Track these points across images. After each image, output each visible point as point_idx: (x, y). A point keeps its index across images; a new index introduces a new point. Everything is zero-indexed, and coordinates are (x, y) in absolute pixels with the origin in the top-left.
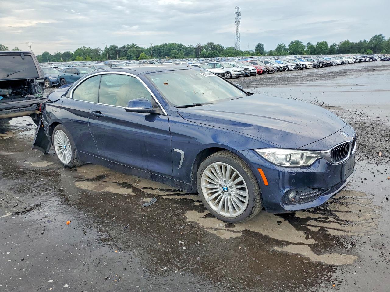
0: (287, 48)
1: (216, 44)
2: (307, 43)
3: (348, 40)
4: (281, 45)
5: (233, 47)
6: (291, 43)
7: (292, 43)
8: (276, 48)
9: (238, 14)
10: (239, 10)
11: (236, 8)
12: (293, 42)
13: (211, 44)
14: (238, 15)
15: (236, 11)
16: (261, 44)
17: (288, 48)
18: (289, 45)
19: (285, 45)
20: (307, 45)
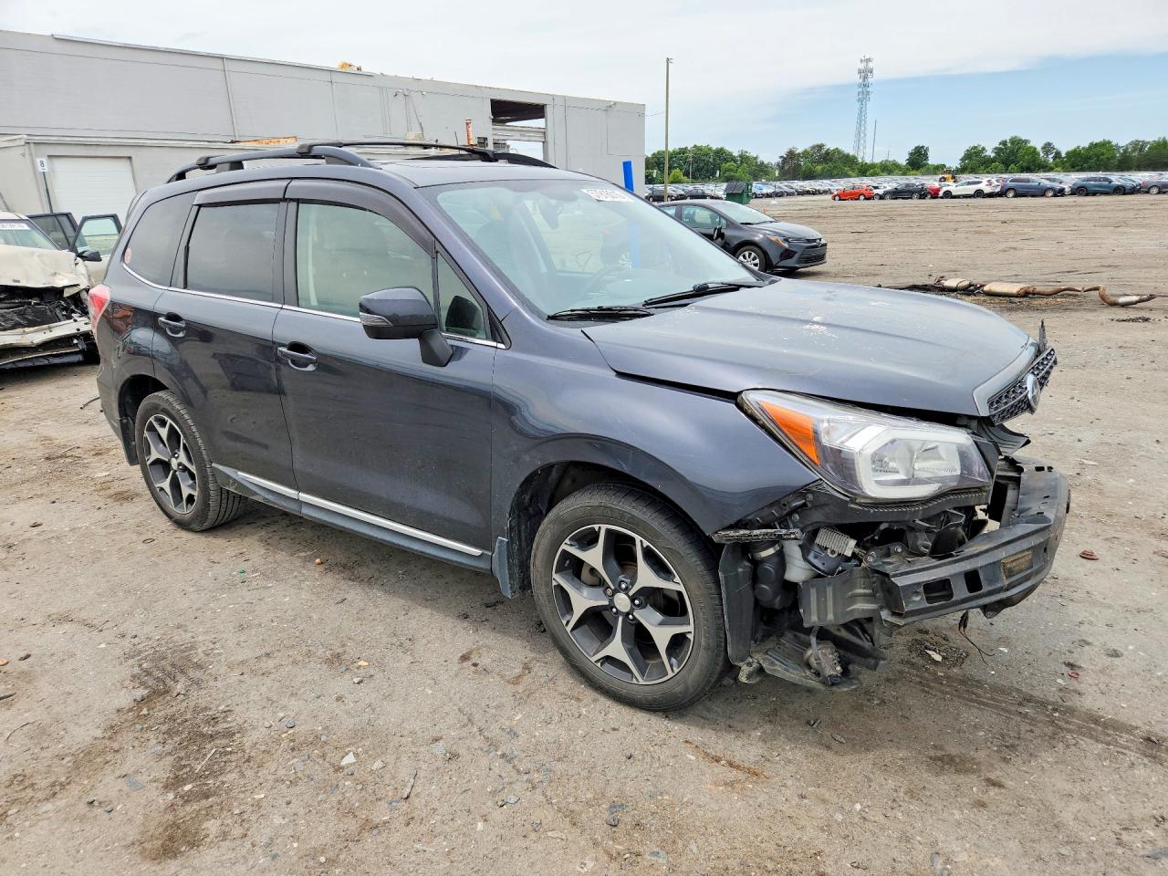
0: (990, 153)
1: (832, 149)
2: (1042, 145)
3: (1164, 139)
4: (975, 147)
5: (852, 153)
6: (1000, 144)
7: (1004, 143)
8: (962, 155)
9: (865, 73)
10: (871, 65)
11: (861, 61)
12: (1006, 141)
13: (820, 147)
14: (865, 78)
15: (862, 66)
16: (923, 147)
17: (993, 155)
18: (996, 148)
19: (984, 149)
20: (1043, 148)
